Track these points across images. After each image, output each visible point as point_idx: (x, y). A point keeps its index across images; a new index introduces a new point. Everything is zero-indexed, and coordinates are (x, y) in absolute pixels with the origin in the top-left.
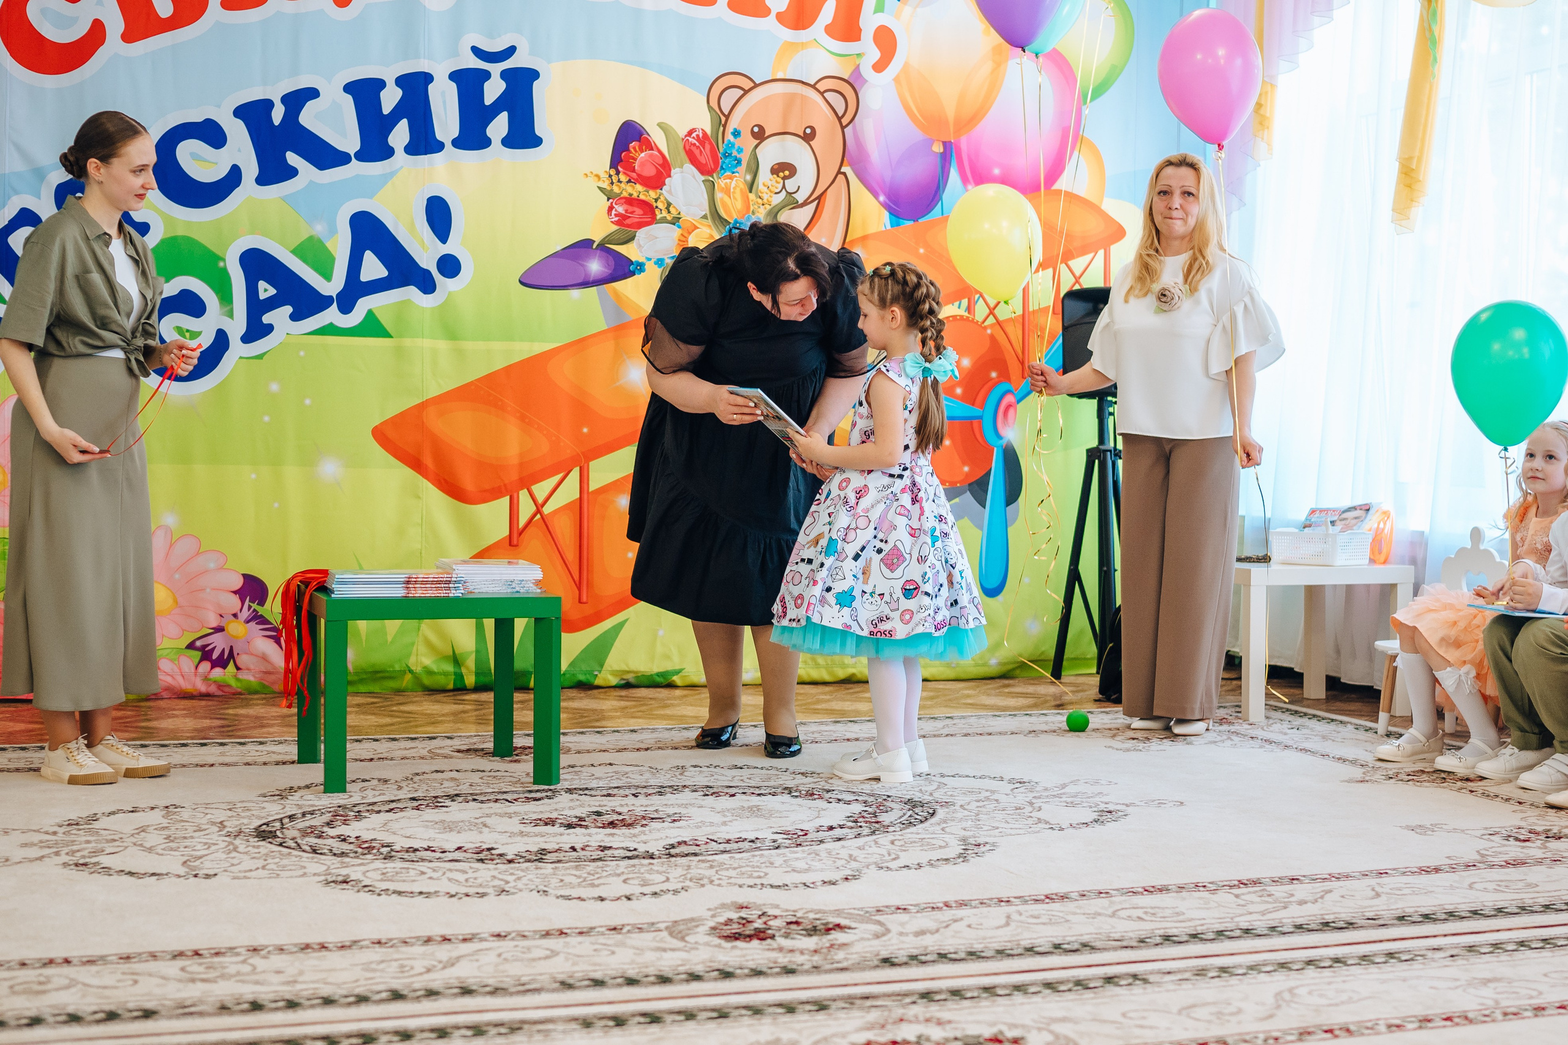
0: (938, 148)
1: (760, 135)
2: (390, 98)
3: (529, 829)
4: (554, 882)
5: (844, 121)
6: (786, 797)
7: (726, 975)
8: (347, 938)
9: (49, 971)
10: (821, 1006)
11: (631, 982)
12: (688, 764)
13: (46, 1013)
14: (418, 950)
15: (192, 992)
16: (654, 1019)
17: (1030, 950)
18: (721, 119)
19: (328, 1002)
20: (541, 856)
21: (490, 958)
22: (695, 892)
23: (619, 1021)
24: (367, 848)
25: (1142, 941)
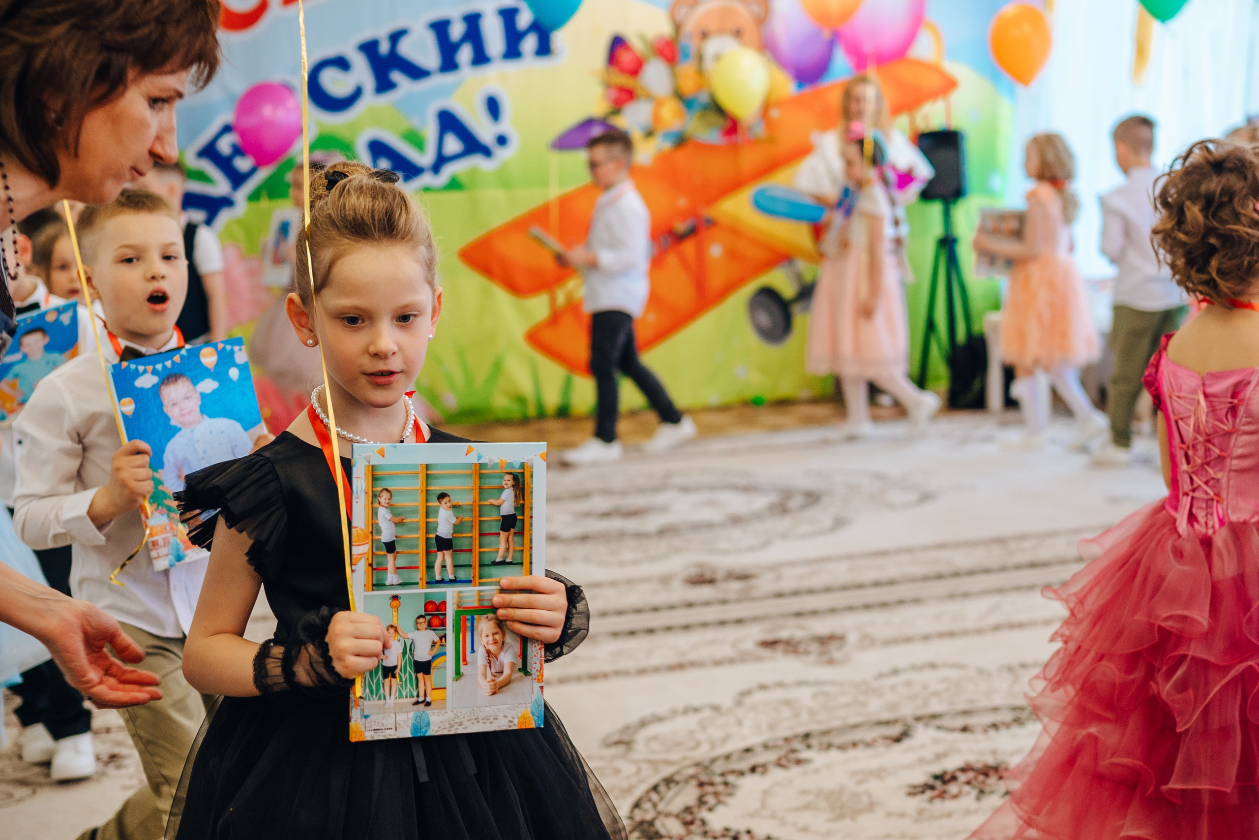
0: (826, 35)
1: (705, 35)
2: (457, 31)
3: (579, 520)
5: (762, 20)
6: (733, 492)
7: (689, 605)
10: (739, 622)
11: (639, 612)
16: (651, 631)
17: (860, 586)
18: (678, 27)
20: (584, 538)
22: (674, 557)
23: (632, 633)
25: (926, 578)
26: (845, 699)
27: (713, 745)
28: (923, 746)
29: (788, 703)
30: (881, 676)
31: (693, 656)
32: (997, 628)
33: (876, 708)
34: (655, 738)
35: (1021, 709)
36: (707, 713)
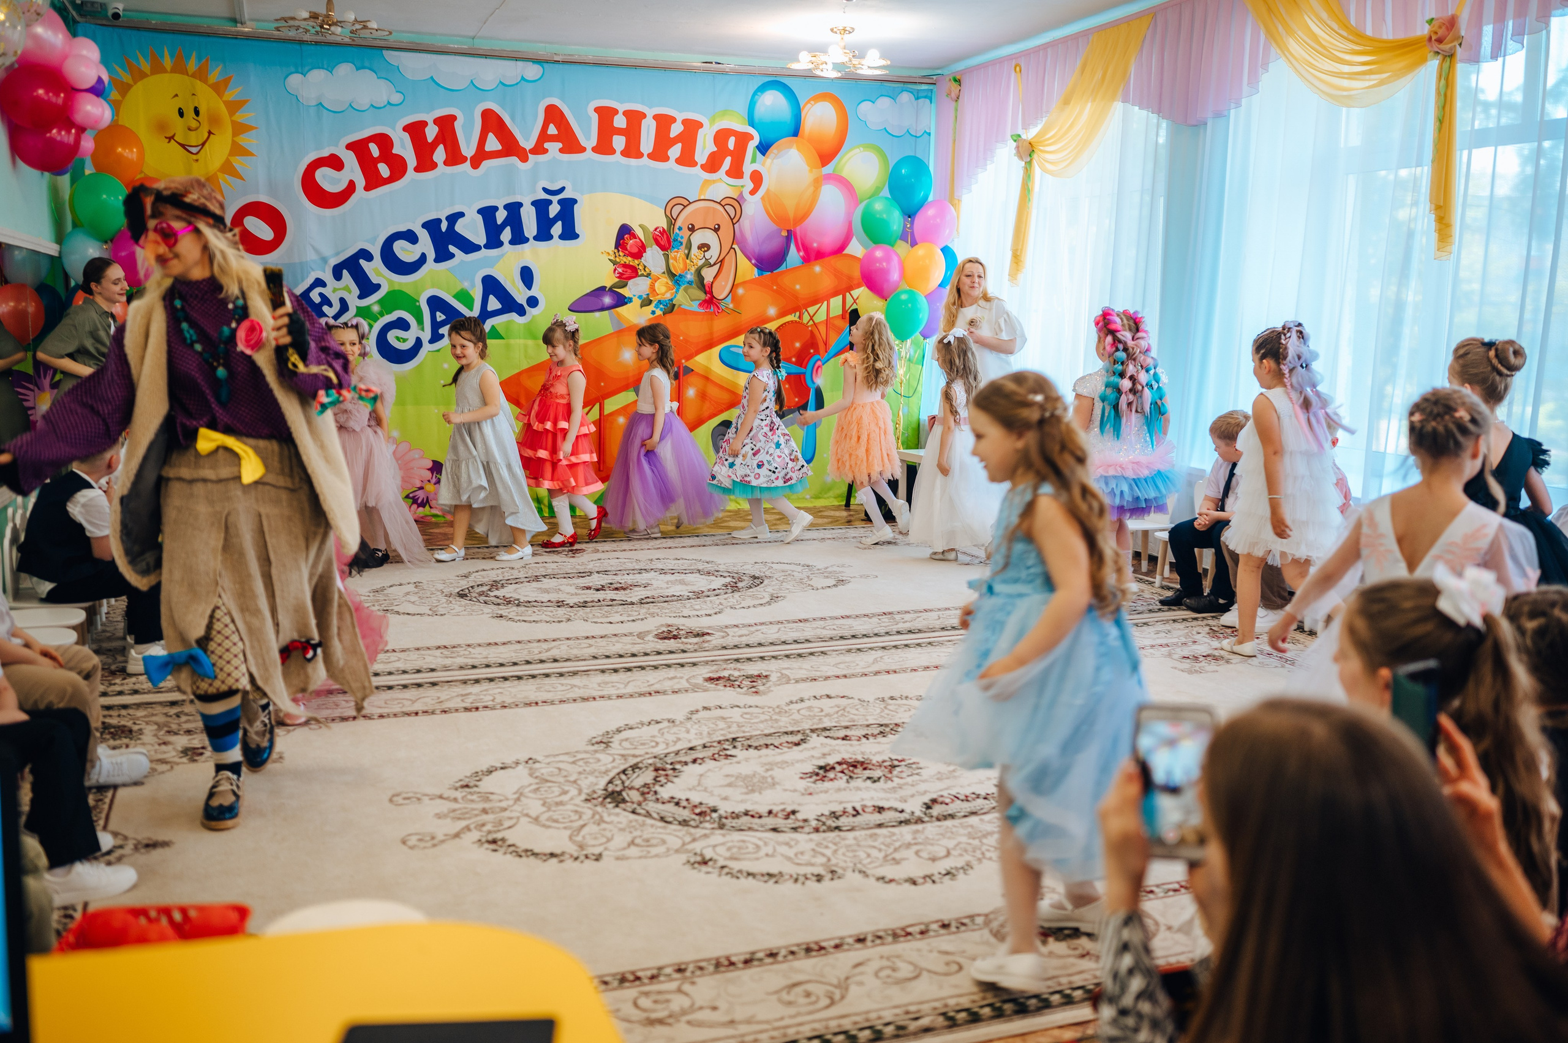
0: (784, 233)
1: (692, 229)
2: (501, 216)
3: (580, 591)
4: (591, 616)
5: (734, 221)
6: (698, 575)
7: (659, 653)
8: (505, 640)
9: (388, 654)
10: (694, 664)
11: (621, 656)
12: (654, 558)
13: (392, 670)
14: (536, 644)
15: (448, 662)
16: (629, 669)
17: (784, 642)
18: (672, 221)
19: (502, 665)
20: (584, 605)
21: (564, 648)
22: (650, 619)
23: (615, 670)
24: (508, 602)
25: (832, 638)
26: (763, 717)
27: (667, 744)
28: (813, 748)
29: (723, 718)
30: (792, 702)
31: (657, 687)
32: (877, 673)
33: (785, 723)
34: (626, 740)
35: (886, 725)
36: (665, 724)
